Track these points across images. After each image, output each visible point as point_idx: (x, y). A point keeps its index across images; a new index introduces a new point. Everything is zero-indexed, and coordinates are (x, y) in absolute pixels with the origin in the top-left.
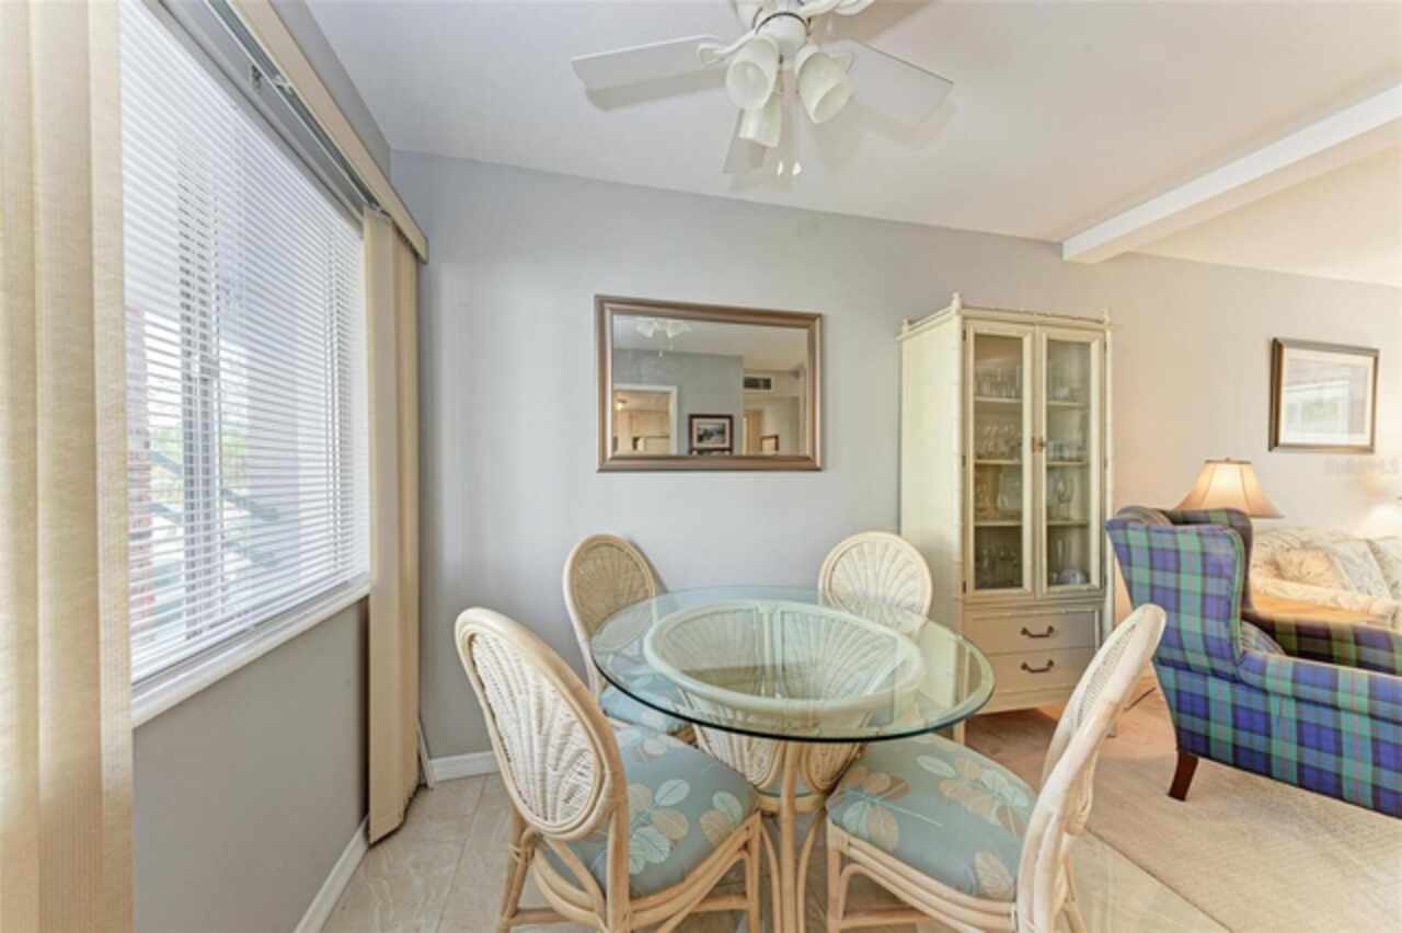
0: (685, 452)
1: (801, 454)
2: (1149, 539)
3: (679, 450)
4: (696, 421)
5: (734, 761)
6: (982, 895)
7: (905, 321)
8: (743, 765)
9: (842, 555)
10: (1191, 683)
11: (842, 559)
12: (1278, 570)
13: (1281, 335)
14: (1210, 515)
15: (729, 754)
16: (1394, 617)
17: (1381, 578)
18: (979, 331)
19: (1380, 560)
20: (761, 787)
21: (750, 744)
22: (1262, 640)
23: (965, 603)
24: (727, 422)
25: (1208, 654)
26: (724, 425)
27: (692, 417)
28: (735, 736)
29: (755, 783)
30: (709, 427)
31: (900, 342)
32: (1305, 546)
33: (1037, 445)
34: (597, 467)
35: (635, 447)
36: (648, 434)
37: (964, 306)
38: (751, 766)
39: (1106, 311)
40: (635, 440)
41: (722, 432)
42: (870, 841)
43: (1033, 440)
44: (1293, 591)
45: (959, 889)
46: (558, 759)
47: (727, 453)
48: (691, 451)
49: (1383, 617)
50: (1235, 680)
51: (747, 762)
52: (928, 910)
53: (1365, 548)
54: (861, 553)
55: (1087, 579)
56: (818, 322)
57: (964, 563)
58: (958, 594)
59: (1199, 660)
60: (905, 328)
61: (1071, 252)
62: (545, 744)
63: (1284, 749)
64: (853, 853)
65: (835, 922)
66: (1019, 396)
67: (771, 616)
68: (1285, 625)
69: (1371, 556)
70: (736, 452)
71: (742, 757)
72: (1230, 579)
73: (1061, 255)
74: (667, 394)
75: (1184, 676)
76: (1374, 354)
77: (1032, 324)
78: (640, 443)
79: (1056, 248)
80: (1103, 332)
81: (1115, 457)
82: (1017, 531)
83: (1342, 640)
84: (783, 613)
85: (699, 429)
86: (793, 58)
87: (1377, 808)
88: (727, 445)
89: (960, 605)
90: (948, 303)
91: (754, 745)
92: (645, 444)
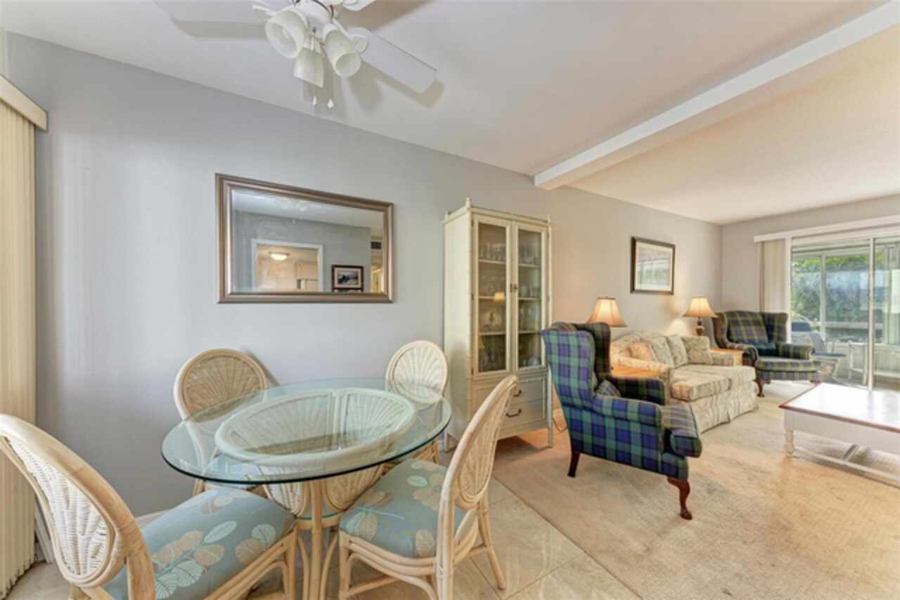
0: (329, 290)
1: (379, 292)
2: (558, 339)
3: (324, 288)
4: (336, 269)
5: (284, 501)
6: (417, 556)
7: (446, 212)
8: (289, 502)
9: (402, 356)
10: (576, 414)
11: (402, 358)
12: (630, 352)
13: (636, 235)
14: (595, 326)
15: (281, 497)
16: (669, 373)
17: (670, 355)
18: (481, 221)
19: (670, 346)
20: (299, 515)
21: (292, 488)
22: (610, 389)
23: (472, 380)
24: (359, 270)
25: (581, 399)
26: (357, 273)
27: (334, 267)
28: (283, 485)
29: (295, 513)
30: (346, 274)
31: (444, 225)
32: (641, 340)
33: (513, 288)
34: (218, 300)
35: (299, 286)
36: (306, 277)
37: (472, 206)
38: (294, 502)
39: (549, 216)
40: (299, 281)
41: (356, 278)
42: (360, 537)
43: (511, 285)
44: (635, 363)
45: (404, 555)
46: (85, 526)
47: (359, 291)
48: (334, 288)
49: (665, 373)
50: (592, 411)
51: (291, 500)
52: (390, 573)
53: (664, 340)
54: (413, 355)
55: (540, 363)
56: (390, 208)
57: (472, 358)
58: (469, 375)
59: (578, 402)
60: (446, 216)
61: (539, 181)
62: (74, 517)
63: (611, 443)
64: (354, 547)
65: (345, 594)
66: (504, 260)
67: (341, 397)
68: (621, 380)
69: (667, 346)
70: (366, 291)
71: (288, 500)
72: (589, 359)
73: (533, 184)
74: (316, 250)
75: (573, 411)
76: (673, 247)
77: (511, 220)
78: (303, 283)
79: (531, 179)
80: (547, 227)
81: (553, 297)
82: (503, 337)
83: (642, 386)
84: (349, 395)
85: (338, 275)
86: (321, 30)
87: (644, 467)
88: (359, 286)
89: (469, 382)
90: (464, 204)
91: (294, 488)
92: (306, 283)
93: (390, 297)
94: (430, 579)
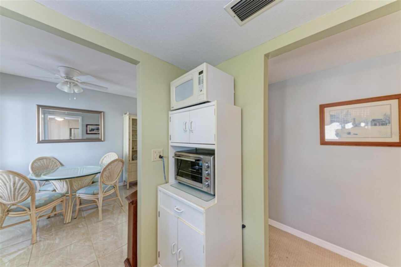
18: (133, 118)
23: (129, 163)
34: (37, 143)
42: (82, 194)
60: (124, 115)
64: (80, 196)
90: (127, 113)
93: (103, 140)
94: (98, 199)
